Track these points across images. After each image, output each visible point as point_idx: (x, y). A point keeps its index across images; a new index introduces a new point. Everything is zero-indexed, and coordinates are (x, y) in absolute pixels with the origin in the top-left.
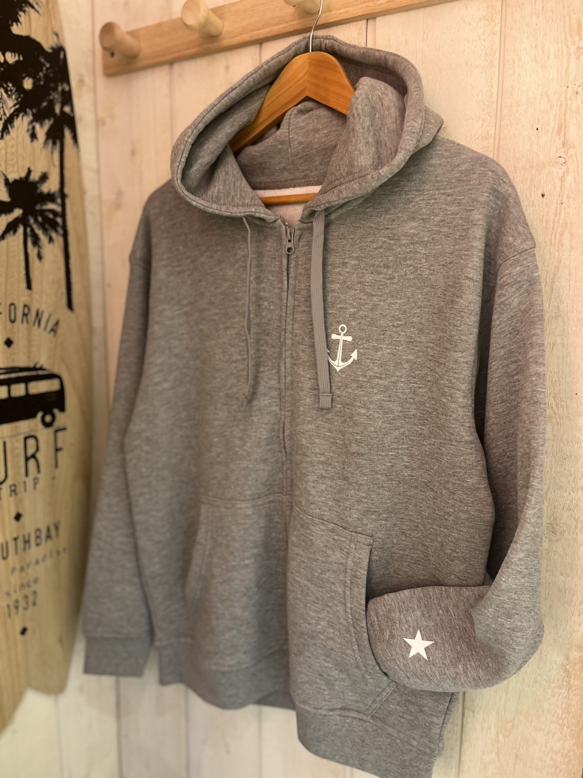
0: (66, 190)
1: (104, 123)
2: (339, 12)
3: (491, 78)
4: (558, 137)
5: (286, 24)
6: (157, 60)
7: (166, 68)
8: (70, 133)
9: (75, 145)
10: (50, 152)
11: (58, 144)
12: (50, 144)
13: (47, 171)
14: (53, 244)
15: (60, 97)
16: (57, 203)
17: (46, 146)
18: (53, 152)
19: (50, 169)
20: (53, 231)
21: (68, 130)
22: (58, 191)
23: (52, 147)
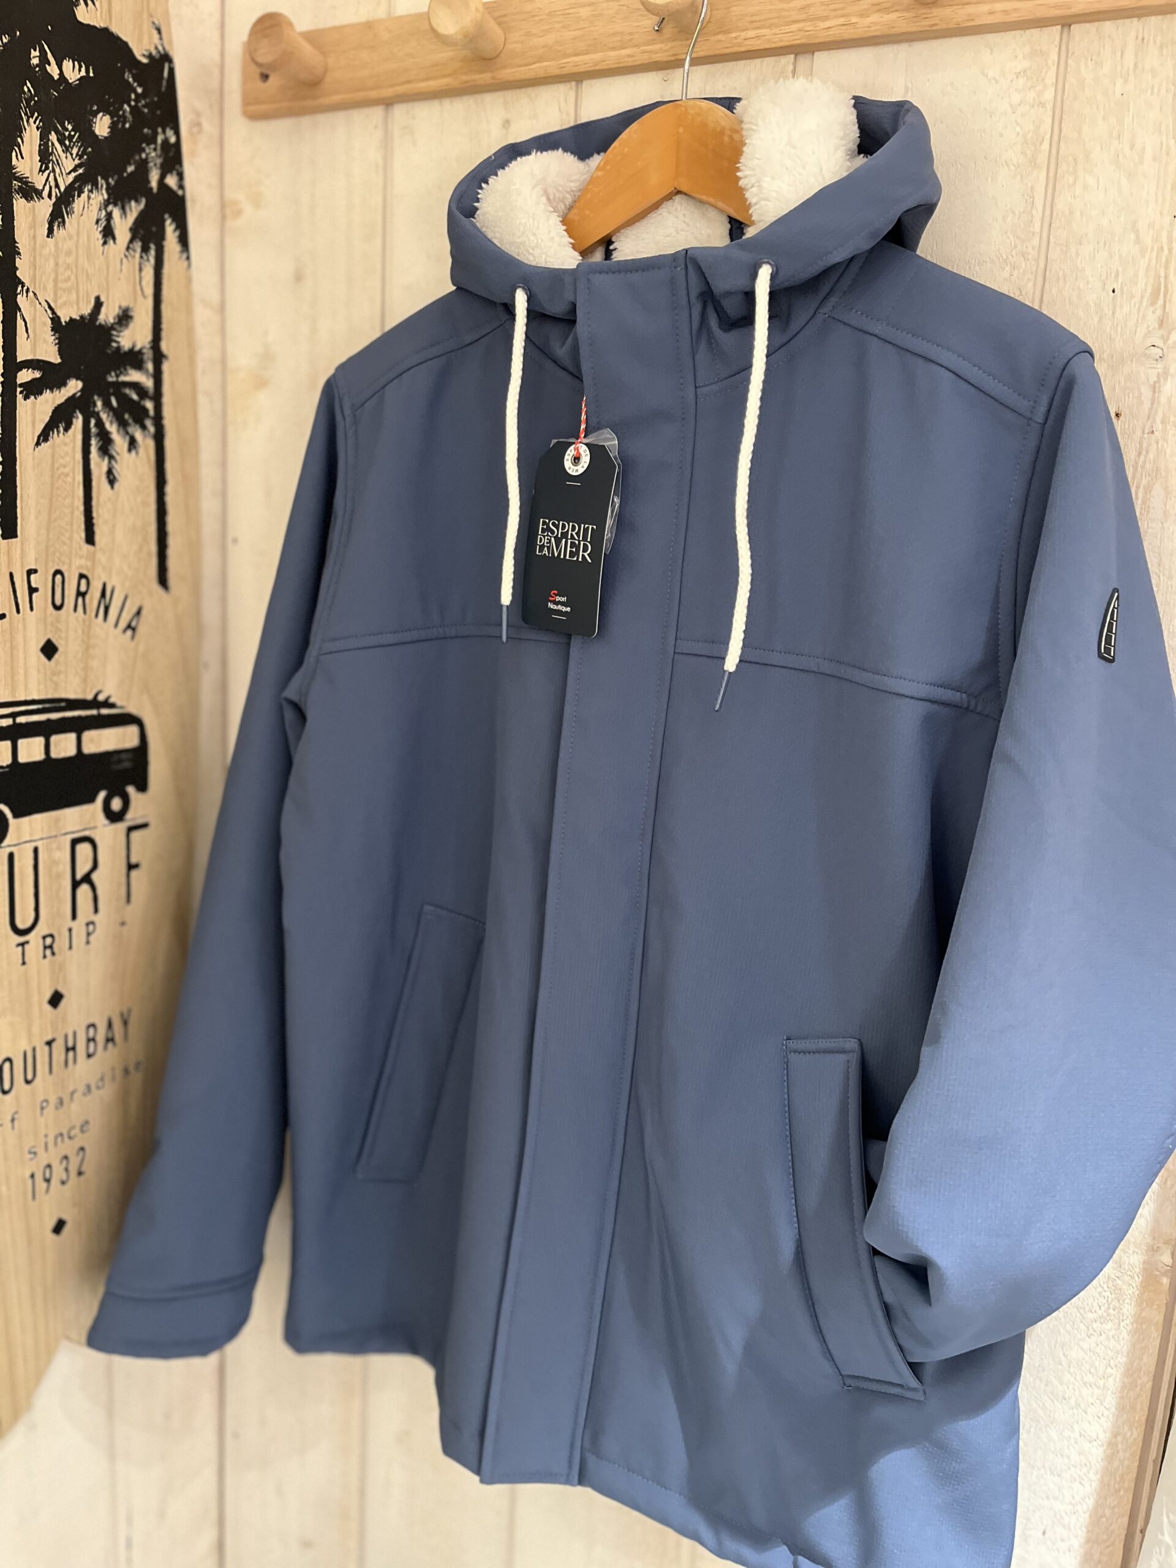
0: (164, 346)
1: (238, 213)
2: (743, 35)
3: (1032, 188)
4: (1151, 309)
5: (636, 50)
6: (361, 95)
7: (377, 112)
8: (175, 230)
9: (185, 256)
10: (137, 267)
11: (153, 252)
12: (139, 250)
13: (131, 306)
14: (137, 453)
15: (160, 156)
16: (147, 370)
17: (130, 254)
18: (143, 267)
19: (135, 301)
20: (137, 427)
21: (171, 224)
22: (148, 346)
23: (141, 257)
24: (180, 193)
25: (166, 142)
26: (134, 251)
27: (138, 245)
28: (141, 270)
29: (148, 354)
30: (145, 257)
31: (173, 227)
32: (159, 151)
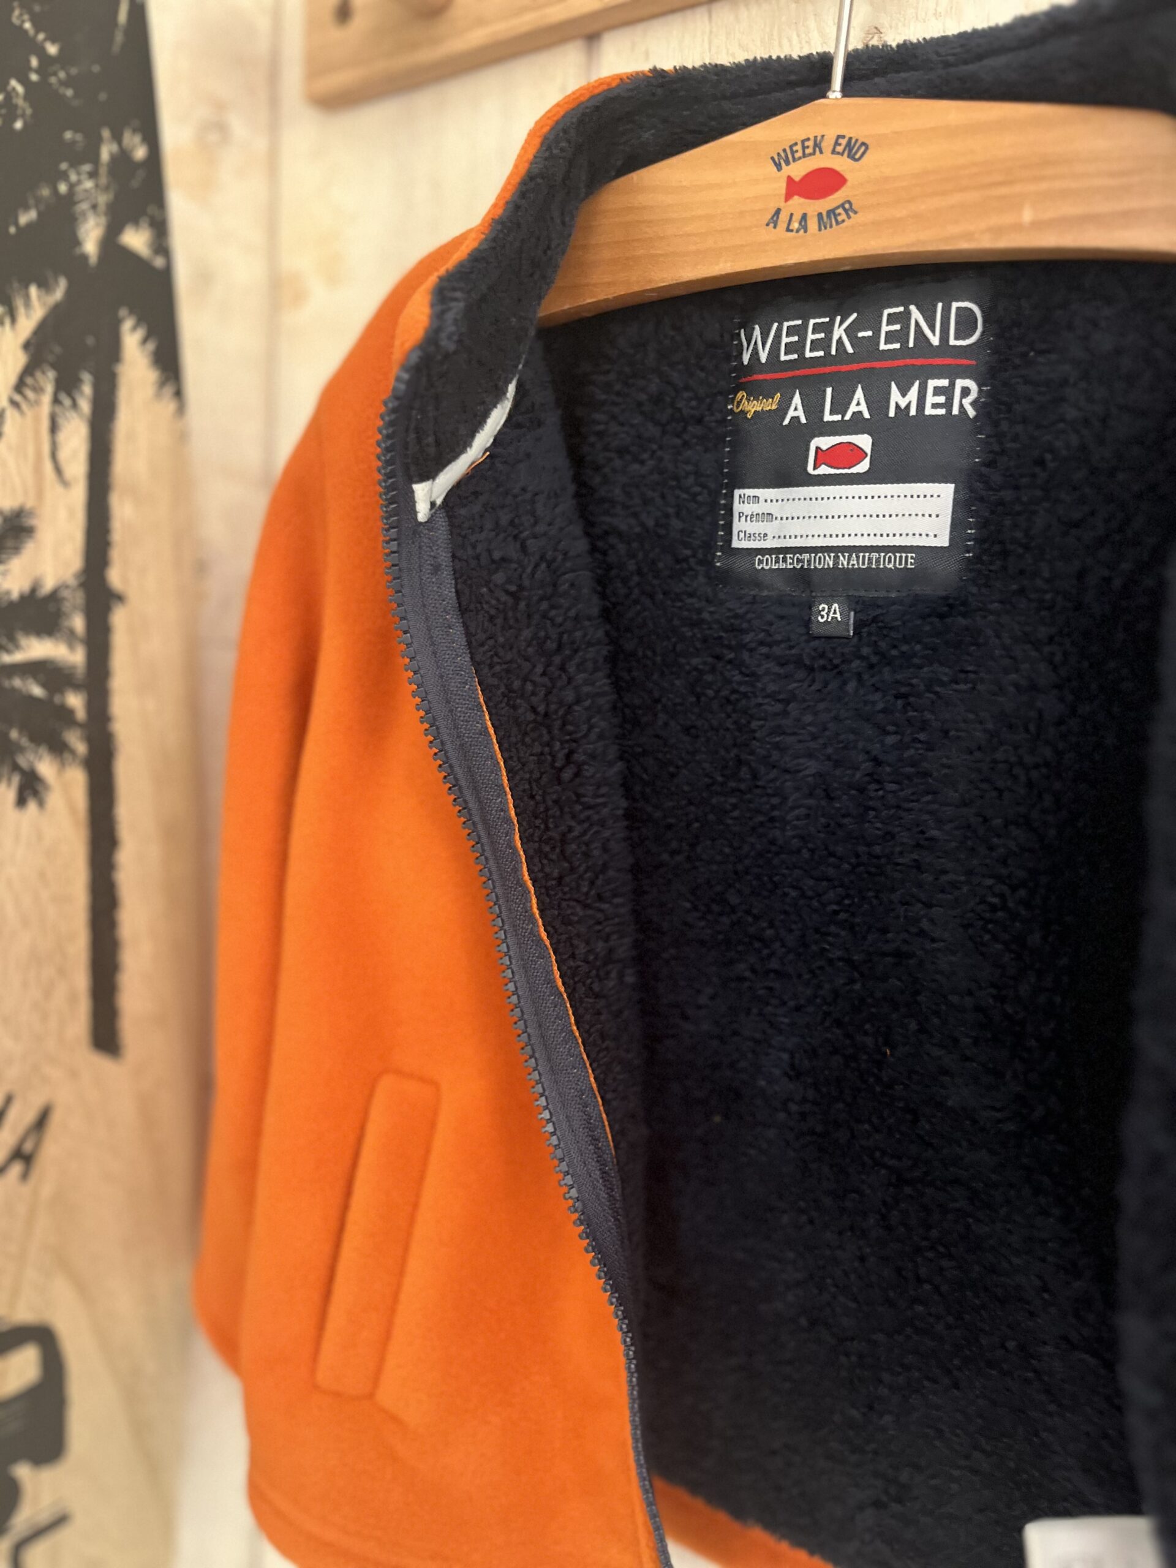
0: (115, 577)
8: (145, 341)
9: (171, 392)
10: (45, 424)
11: (87, 389)
12: (49, 389)
13: (30, 504)
14: (41, 804)
15: (107, 189)
16: (72, 632)
17: (25, 397)
18: (61, 421)
19: (40, 494)
20: (43, 750)
21: (134, 328)
22: (72, 582)
23: (56, 401)
24: (159, 262)
25: (122, 158)
26: (38, 390)
27: (47, 380)
28: (54, 428)
29: (75, 599)
30: (67, 402)
31: (140, 334)
32: (103, 180)
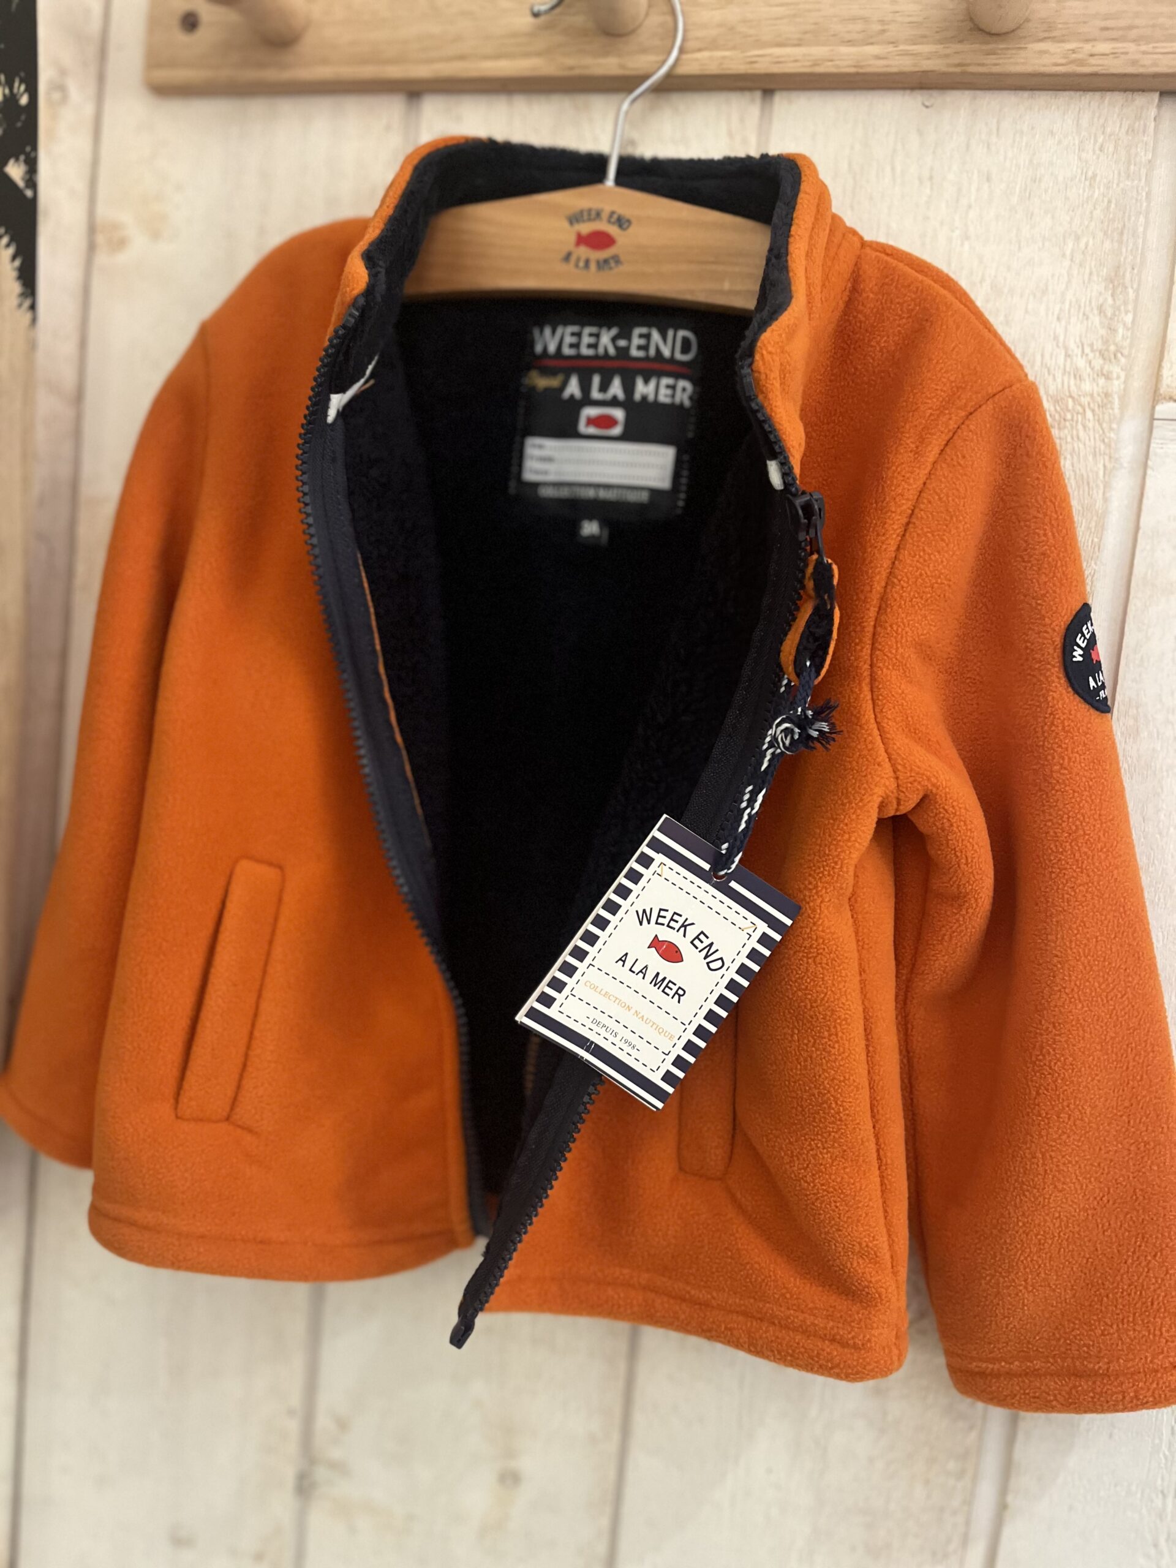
1: (120, 244)
2: (1088, 48)
5: (891, 48)
6: (368, 72)
7: (392, 108)
8: (14, 258)
9: (27, 303)
21: (8, 246)
24: (29, 193)
25: (12, 101)
31: (10, 251)
